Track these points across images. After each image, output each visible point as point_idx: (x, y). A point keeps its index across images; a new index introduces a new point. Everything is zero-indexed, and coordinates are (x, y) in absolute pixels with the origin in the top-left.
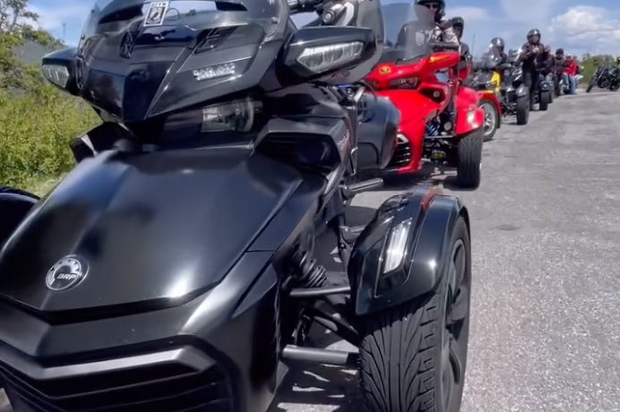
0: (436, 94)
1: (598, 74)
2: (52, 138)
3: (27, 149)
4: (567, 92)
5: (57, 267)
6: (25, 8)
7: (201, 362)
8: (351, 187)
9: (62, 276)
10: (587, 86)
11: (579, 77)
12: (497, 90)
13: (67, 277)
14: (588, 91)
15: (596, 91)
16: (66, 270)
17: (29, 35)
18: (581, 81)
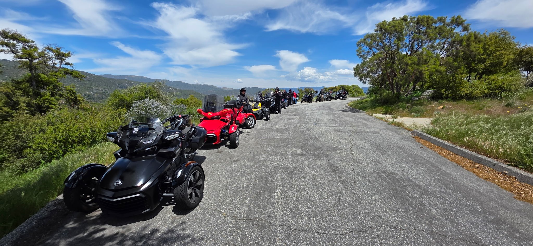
0: (225, 120)
1: (304, 97)
2: (89, 131)
3: (77, 135)
4: (295, 103)
5: (116, 182)
6: (65, 60)
7: (143, 196)
8: (189, 155)
9: (117, 183)
10: (301, 100)
11: (297, 98)
12: (260, 109)
13: (118, 183)
14: (301, 103)
15: (304, 103)
16: (118, 182)
17: (67, 72)
18: (298, 99)
